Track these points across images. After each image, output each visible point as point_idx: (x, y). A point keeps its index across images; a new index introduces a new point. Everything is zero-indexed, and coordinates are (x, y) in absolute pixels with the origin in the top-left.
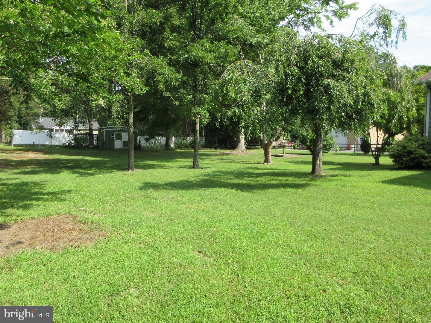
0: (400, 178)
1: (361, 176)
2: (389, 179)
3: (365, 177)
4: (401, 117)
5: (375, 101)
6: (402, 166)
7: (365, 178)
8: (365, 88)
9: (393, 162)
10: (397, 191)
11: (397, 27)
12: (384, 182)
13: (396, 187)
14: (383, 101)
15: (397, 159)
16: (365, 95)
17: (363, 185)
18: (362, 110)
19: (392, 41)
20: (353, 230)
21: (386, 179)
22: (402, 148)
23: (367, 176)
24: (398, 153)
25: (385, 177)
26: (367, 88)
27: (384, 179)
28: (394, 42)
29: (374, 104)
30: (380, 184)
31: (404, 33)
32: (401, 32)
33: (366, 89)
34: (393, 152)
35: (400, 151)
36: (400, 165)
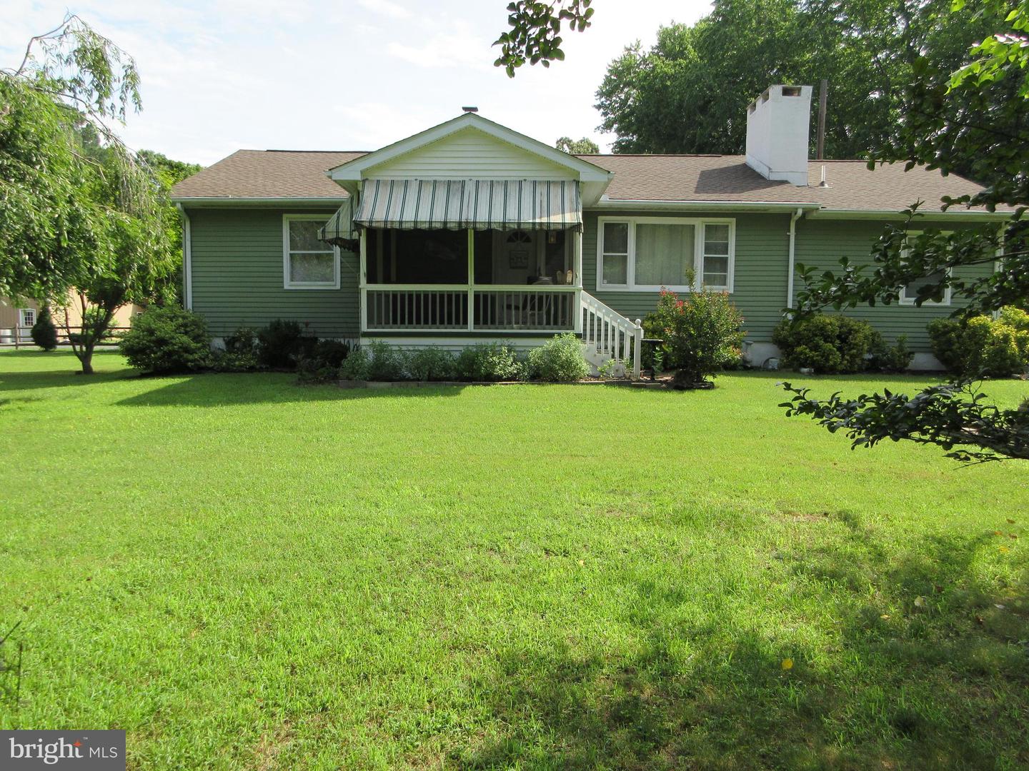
0: (150, 393)
1: (68, 397)
2: (131, 396)
3: (76, 397)
4: (144, 269)
5: (97, 235)
6: (149, 371)
7: (79, 399)
8: (70, 202)
9: (130, 363)
10: (153, 416)
11: (121, 78)
12: (120, 403)
13: (149, 410)
14: (114, 235)
15: (139, 357)
16: (74, 218)
17: (80, 413)
18: (70, 251)
19: (113, 107)
20: (98, 490)
21: (124, 397)
22: (145, 333)
23: (80, 396)
24: (138, 343)
25: (119, 395)
26: (76, 204)
27: (119, 399)
28: (118, 109)
29: (94, 241)
30: (116, 408)
31: (136, 96)
32: (130, 94)
33: (73, 205)
34: (129, 341)
35: (143, 339)
36: (145, 369)
